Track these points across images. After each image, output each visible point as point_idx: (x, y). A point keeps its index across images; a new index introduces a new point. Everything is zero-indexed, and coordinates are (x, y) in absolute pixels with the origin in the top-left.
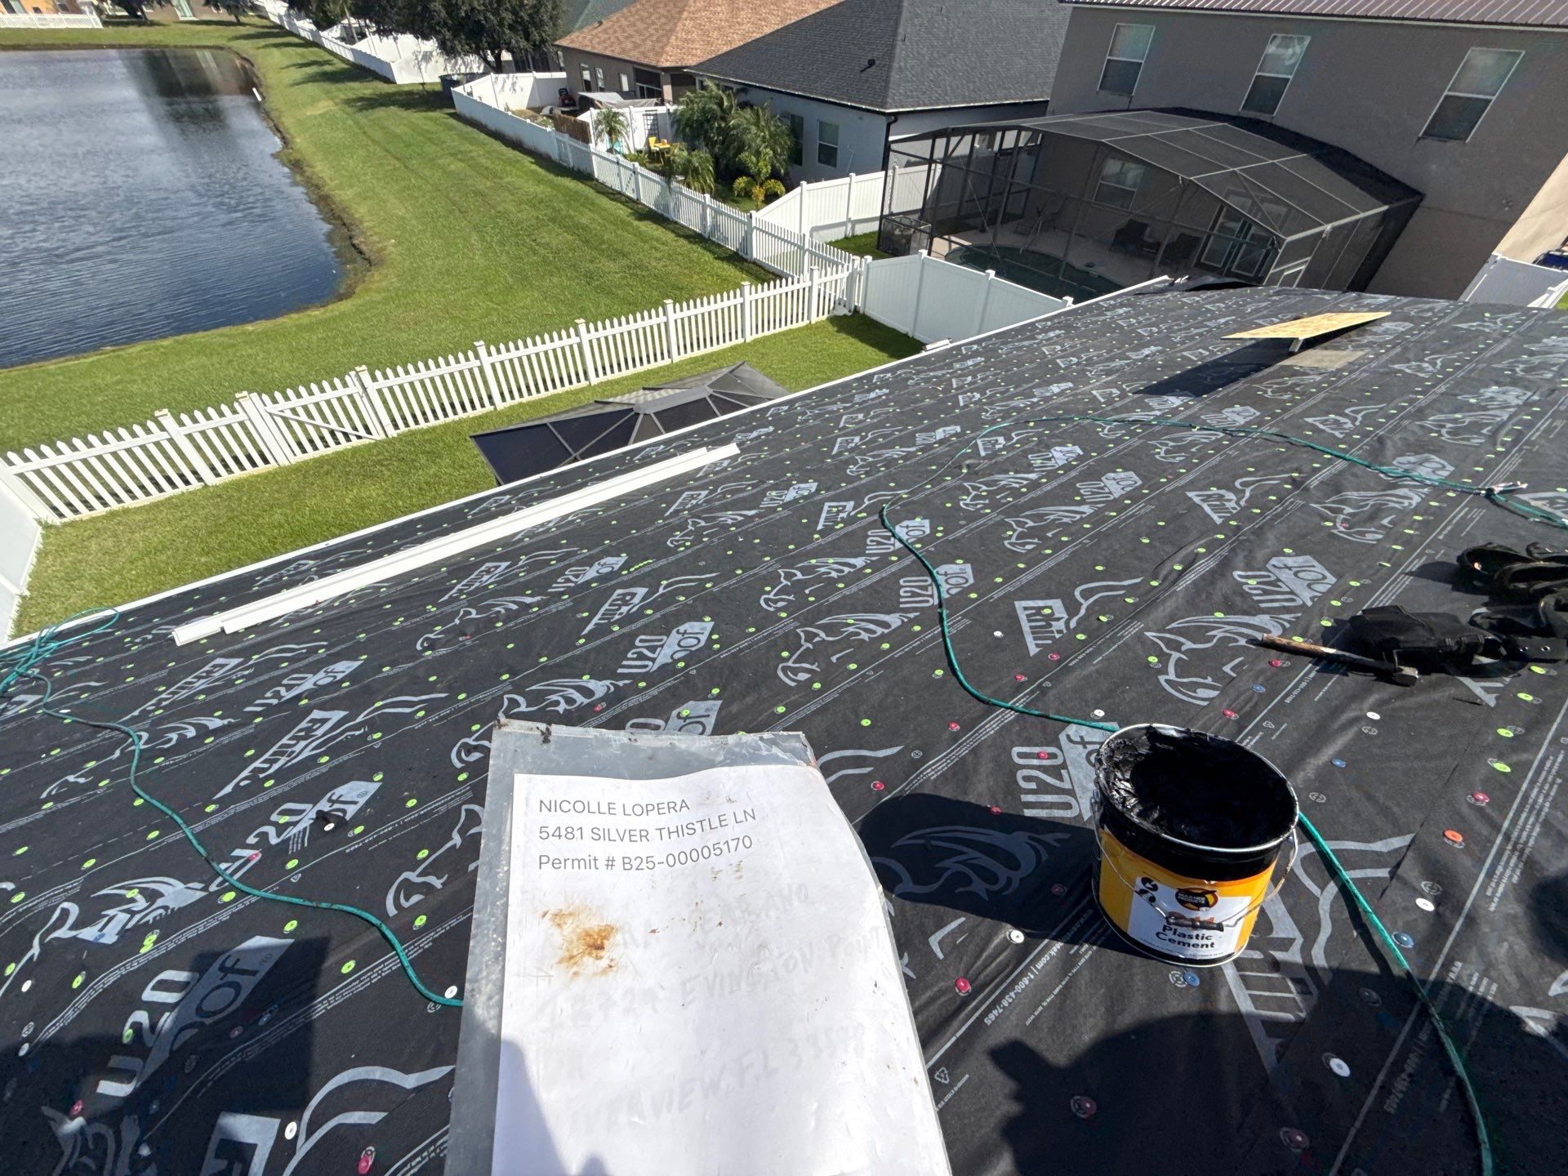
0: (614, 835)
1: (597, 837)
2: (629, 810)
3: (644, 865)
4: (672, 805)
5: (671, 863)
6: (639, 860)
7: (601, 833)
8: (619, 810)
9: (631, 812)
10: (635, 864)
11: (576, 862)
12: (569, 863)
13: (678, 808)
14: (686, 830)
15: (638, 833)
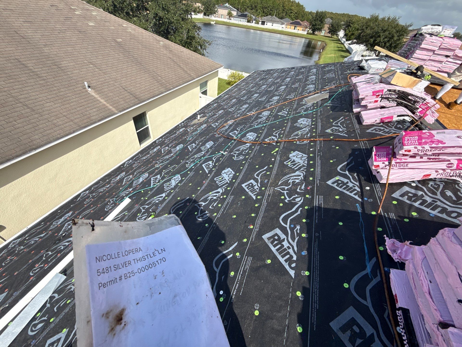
0: (121, 267)
1: (115, 269)
2: (124, 255)
3: (131, 275)
4: (136, 250)
5: (139, 271)
6: (129, 273)
7: (116, 267)
8: (121, 255)
9: (125, 255)
10: (128, 276)
11: (110, 282)
12: (108, 283)
13: (138, 251)
14: (142, 259)
15: (127, 263)
